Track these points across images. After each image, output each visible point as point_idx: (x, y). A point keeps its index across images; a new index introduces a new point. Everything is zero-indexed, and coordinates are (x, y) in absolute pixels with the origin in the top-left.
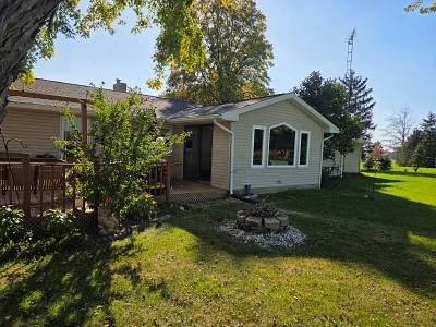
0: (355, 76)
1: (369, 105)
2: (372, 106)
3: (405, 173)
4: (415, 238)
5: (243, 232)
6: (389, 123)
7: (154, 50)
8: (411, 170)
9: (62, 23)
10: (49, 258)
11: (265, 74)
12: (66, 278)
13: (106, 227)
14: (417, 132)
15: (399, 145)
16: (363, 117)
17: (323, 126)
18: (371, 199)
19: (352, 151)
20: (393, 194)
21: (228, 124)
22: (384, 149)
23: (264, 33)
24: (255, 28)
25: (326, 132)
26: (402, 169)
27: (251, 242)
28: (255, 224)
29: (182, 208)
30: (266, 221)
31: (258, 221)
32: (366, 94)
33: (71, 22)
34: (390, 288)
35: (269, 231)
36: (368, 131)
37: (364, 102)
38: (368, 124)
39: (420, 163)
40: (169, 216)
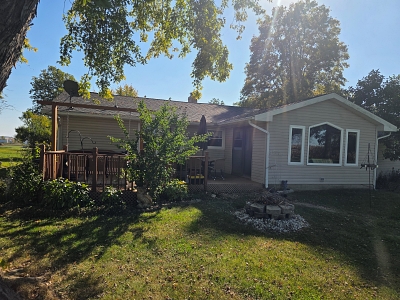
5: (247, 216)
7: (192, 69)
9: (126, 57)
10: (94, 218)
11: (340, 76)
12: (96, 230)
13: (142, 203)
17: (377, 125)
21: (263, 124)
23: (338, 36)
24: (327, 34)
25: (381, 130)
27: (250, 224)
28: (257, 210)
29: (214, 196)
30: (268, 208)
31: (260, 207)
33: (132, 55)
35: (270, 216)
40: (199, 201)
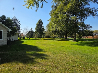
0: (16, 18)
1: (19, 25)
2: (20, 25)
3: (28, 39)
4: (27, 52)
6: (24, 29)
8: (29, 38)
14: (29, 31)
15: (26, 34)
16: (18, 27)
17: (7, 29)
18: (20, 45)
19: (15, 35)
20: (25, 44)
22: (24, 34)
25: (8, 30)
26: (27, 38)
32: (19, 22)
34: (21, 65)
36: (20, 31)
37: (18, 24)
38: (19, 29)
39: (30, 37)
